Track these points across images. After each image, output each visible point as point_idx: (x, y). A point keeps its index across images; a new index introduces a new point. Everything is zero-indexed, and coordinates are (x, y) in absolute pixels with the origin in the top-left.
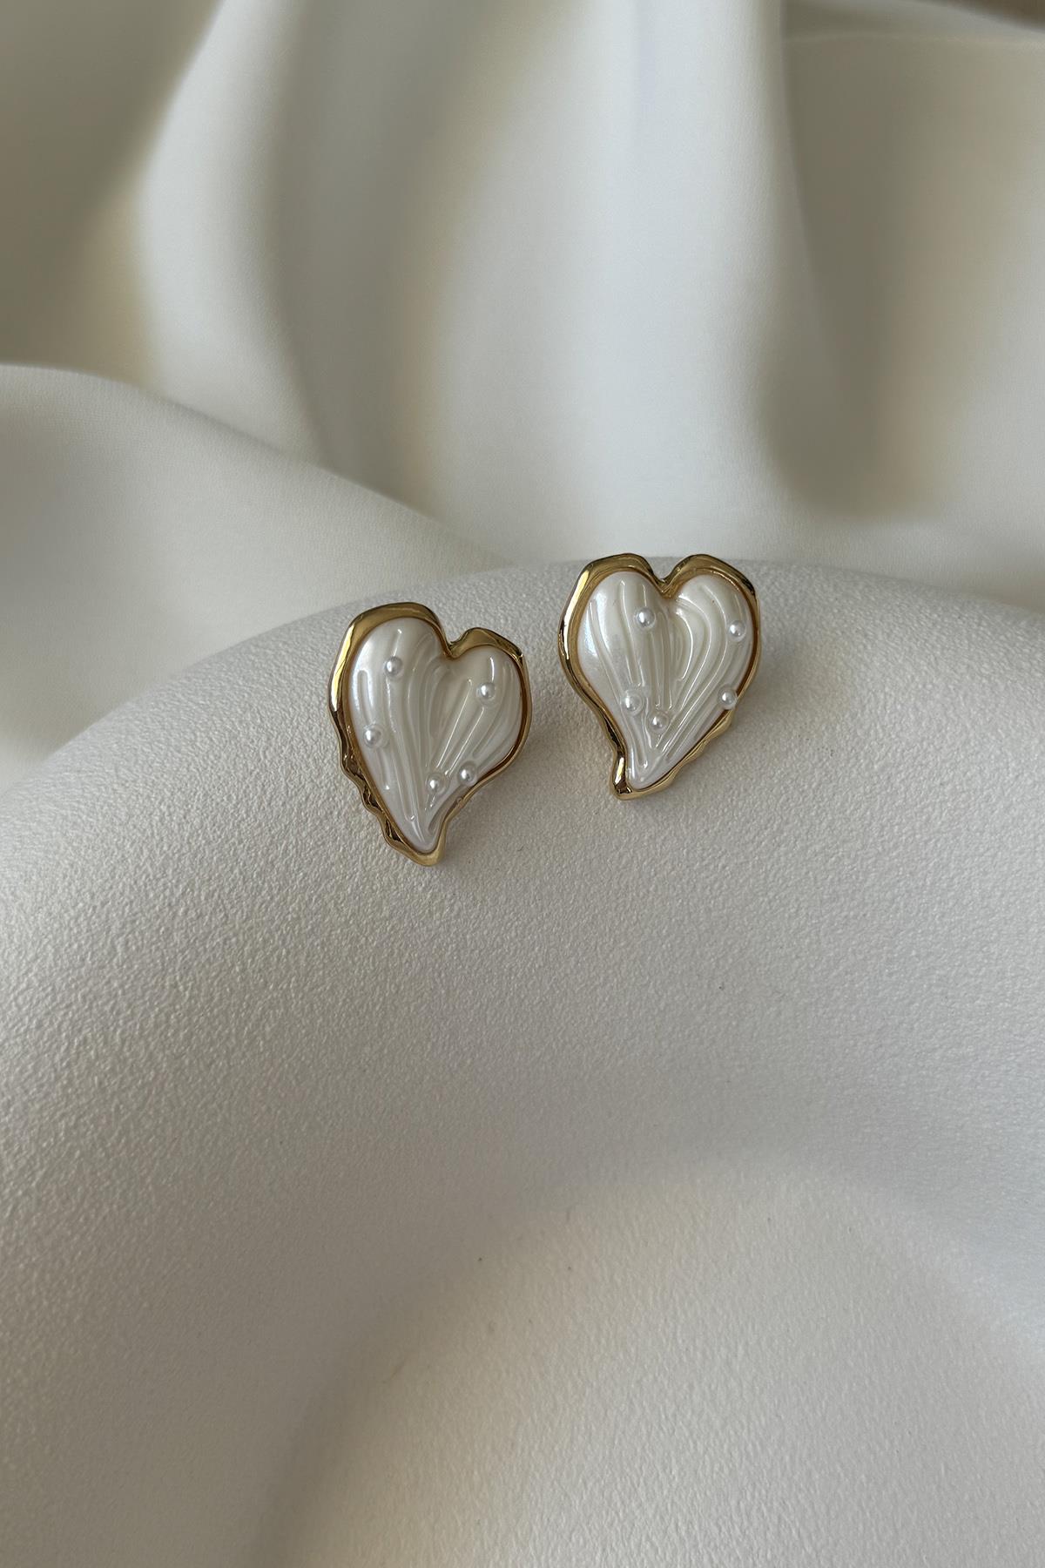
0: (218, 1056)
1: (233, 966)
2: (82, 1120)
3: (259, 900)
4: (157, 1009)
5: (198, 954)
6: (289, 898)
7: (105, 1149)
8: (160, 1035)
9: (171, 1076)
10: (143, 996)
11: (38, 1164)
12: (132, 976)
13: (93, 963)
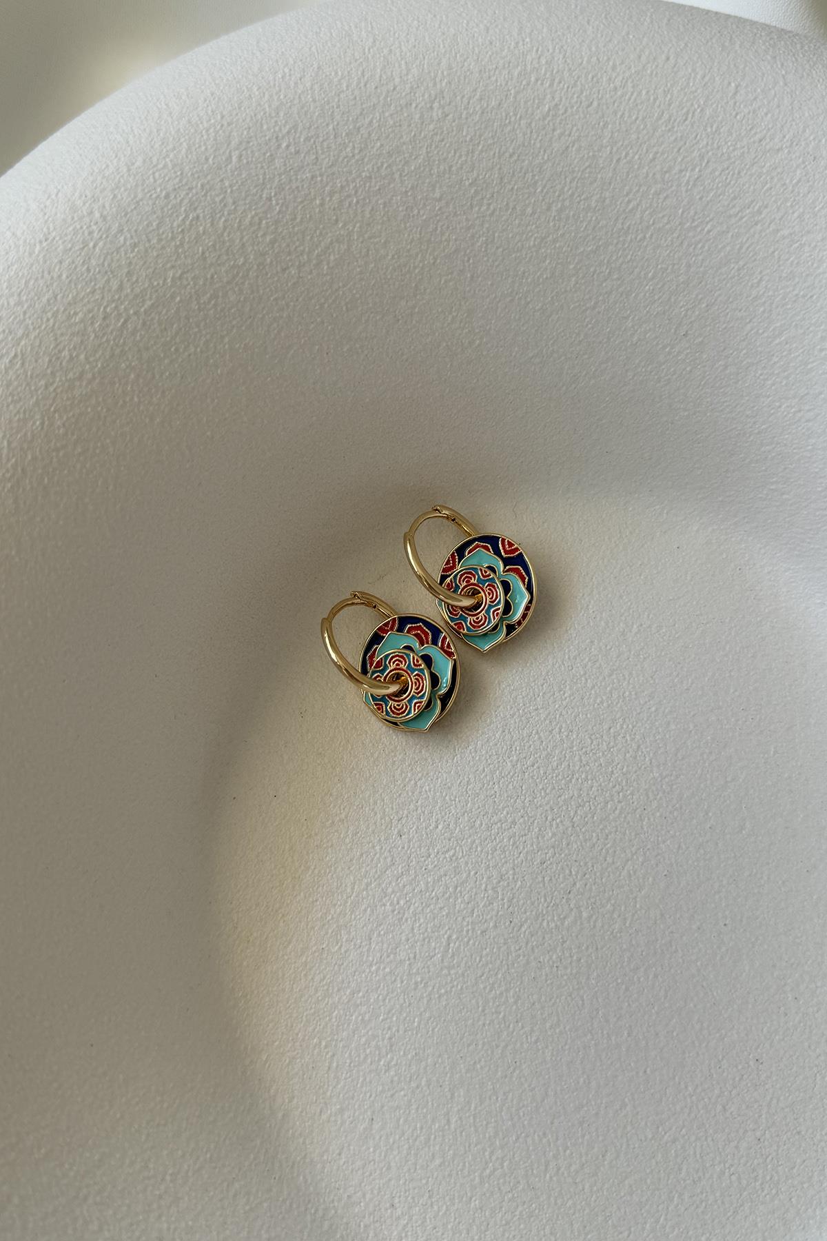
0: (292, 265)
1: (315, 198)
2: (185, 276)
3: (344, 154)
4: (253, 213)
5: (291, 180)
6: (366, 160)
7: (198, 303)
8: (253, 233)
9: (255, 267)
10: (245, 199)
11: (148, 296)
12: (240, 182)
13: (214, 164)
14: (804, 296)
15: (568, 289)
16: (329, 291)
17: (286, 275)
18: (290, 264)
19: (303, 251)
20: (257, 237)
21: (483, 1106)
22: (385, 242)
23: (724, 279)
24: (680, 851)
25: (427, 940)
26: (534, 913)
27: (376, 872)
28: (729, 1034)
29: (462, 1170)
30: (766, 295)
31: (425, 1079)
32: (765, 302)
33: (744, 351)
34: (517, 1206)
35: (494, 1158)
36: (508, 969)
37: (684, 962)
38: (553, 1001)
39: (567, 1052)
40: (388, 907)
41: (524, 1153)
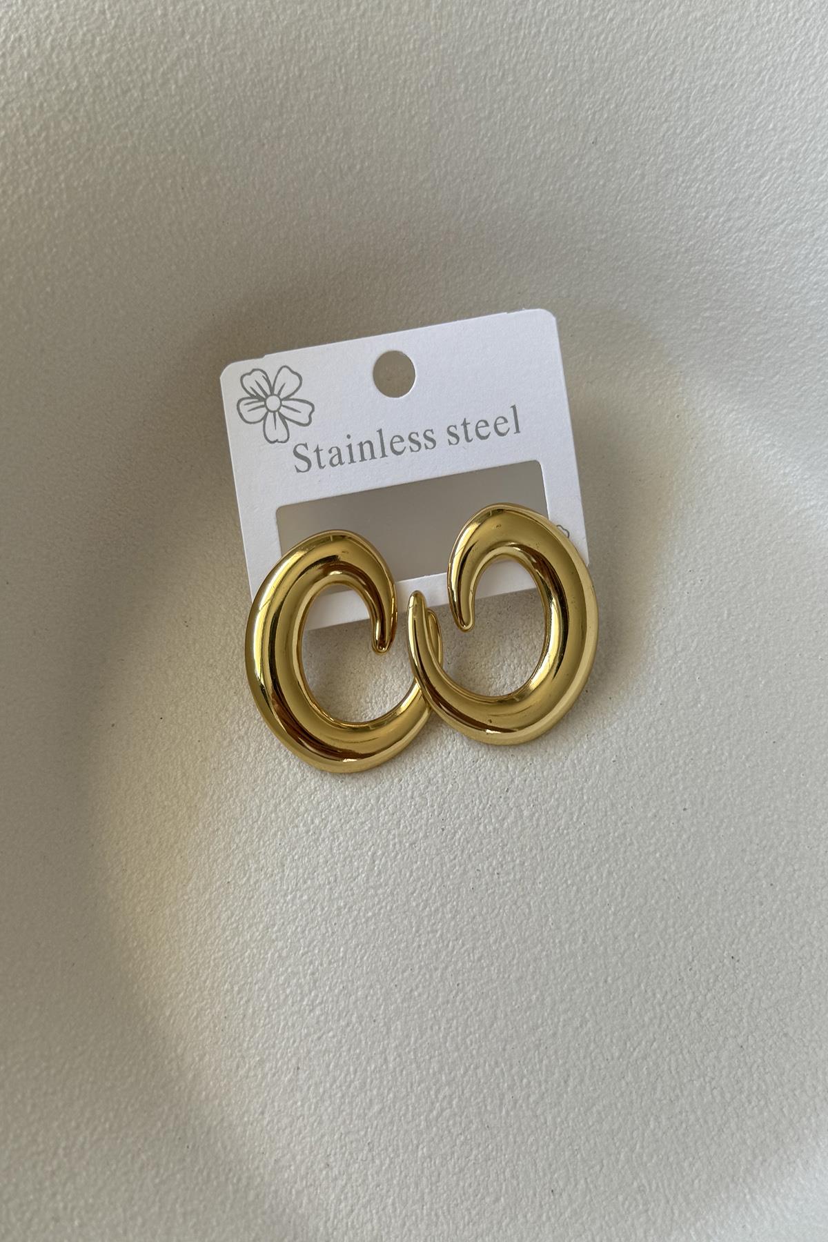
14: (724, 86)
15: (458, 97)
16: (180, 114)
17: (127, 98)
18: (131, 86)
19: (147, 69)
20: (91, 55)
21: (424, 1038)
22: (243, 54)
23: (633, 74)
24: (629, 734)
25: (349, 859)
26: (468, 817)
27: (285, 790)
28: (699, 930)
29: (405, 1115)
30: (681, 88)
31: (355, 1015)
32: (680, 97)
33: (662, 157)
34: (471, 1150)
35: (440, 1097)
36: (443, 882)
37: (640, 856)
38: (496, 911)
39: (515, 968)
40: (302, 829)
41: (474, 1089)
